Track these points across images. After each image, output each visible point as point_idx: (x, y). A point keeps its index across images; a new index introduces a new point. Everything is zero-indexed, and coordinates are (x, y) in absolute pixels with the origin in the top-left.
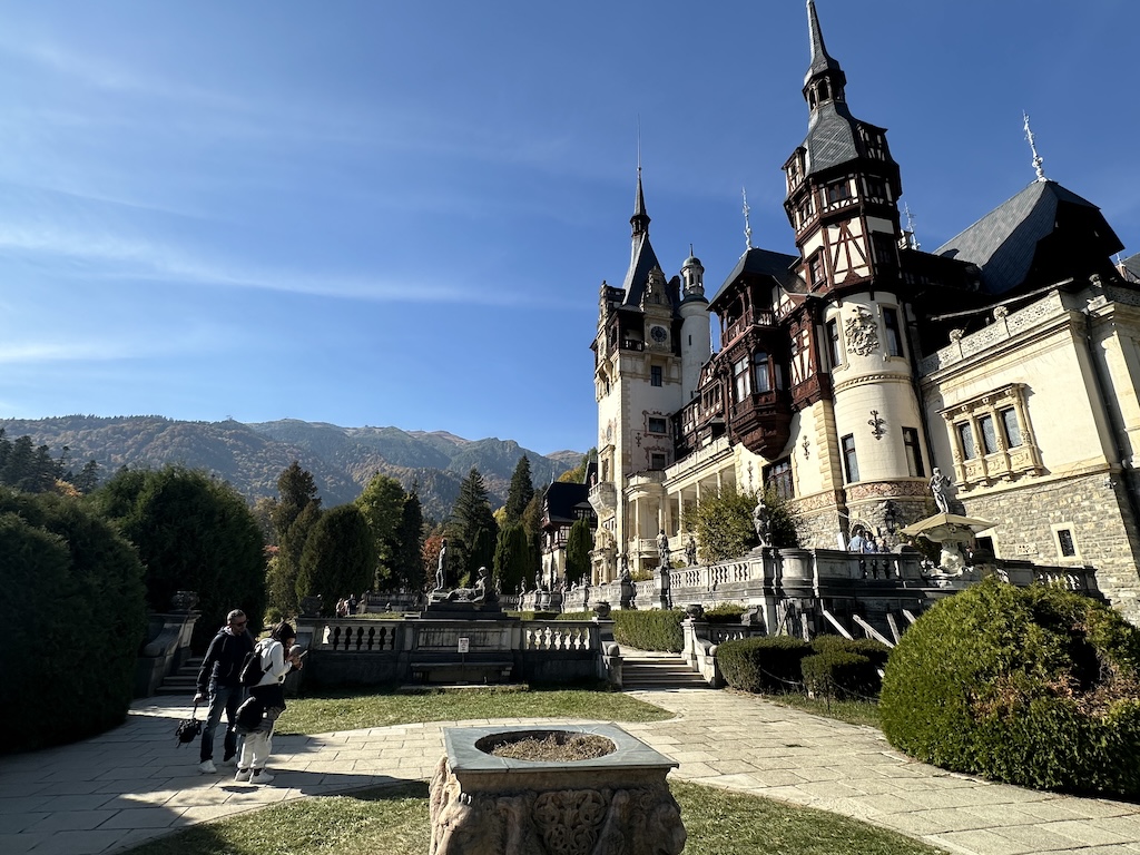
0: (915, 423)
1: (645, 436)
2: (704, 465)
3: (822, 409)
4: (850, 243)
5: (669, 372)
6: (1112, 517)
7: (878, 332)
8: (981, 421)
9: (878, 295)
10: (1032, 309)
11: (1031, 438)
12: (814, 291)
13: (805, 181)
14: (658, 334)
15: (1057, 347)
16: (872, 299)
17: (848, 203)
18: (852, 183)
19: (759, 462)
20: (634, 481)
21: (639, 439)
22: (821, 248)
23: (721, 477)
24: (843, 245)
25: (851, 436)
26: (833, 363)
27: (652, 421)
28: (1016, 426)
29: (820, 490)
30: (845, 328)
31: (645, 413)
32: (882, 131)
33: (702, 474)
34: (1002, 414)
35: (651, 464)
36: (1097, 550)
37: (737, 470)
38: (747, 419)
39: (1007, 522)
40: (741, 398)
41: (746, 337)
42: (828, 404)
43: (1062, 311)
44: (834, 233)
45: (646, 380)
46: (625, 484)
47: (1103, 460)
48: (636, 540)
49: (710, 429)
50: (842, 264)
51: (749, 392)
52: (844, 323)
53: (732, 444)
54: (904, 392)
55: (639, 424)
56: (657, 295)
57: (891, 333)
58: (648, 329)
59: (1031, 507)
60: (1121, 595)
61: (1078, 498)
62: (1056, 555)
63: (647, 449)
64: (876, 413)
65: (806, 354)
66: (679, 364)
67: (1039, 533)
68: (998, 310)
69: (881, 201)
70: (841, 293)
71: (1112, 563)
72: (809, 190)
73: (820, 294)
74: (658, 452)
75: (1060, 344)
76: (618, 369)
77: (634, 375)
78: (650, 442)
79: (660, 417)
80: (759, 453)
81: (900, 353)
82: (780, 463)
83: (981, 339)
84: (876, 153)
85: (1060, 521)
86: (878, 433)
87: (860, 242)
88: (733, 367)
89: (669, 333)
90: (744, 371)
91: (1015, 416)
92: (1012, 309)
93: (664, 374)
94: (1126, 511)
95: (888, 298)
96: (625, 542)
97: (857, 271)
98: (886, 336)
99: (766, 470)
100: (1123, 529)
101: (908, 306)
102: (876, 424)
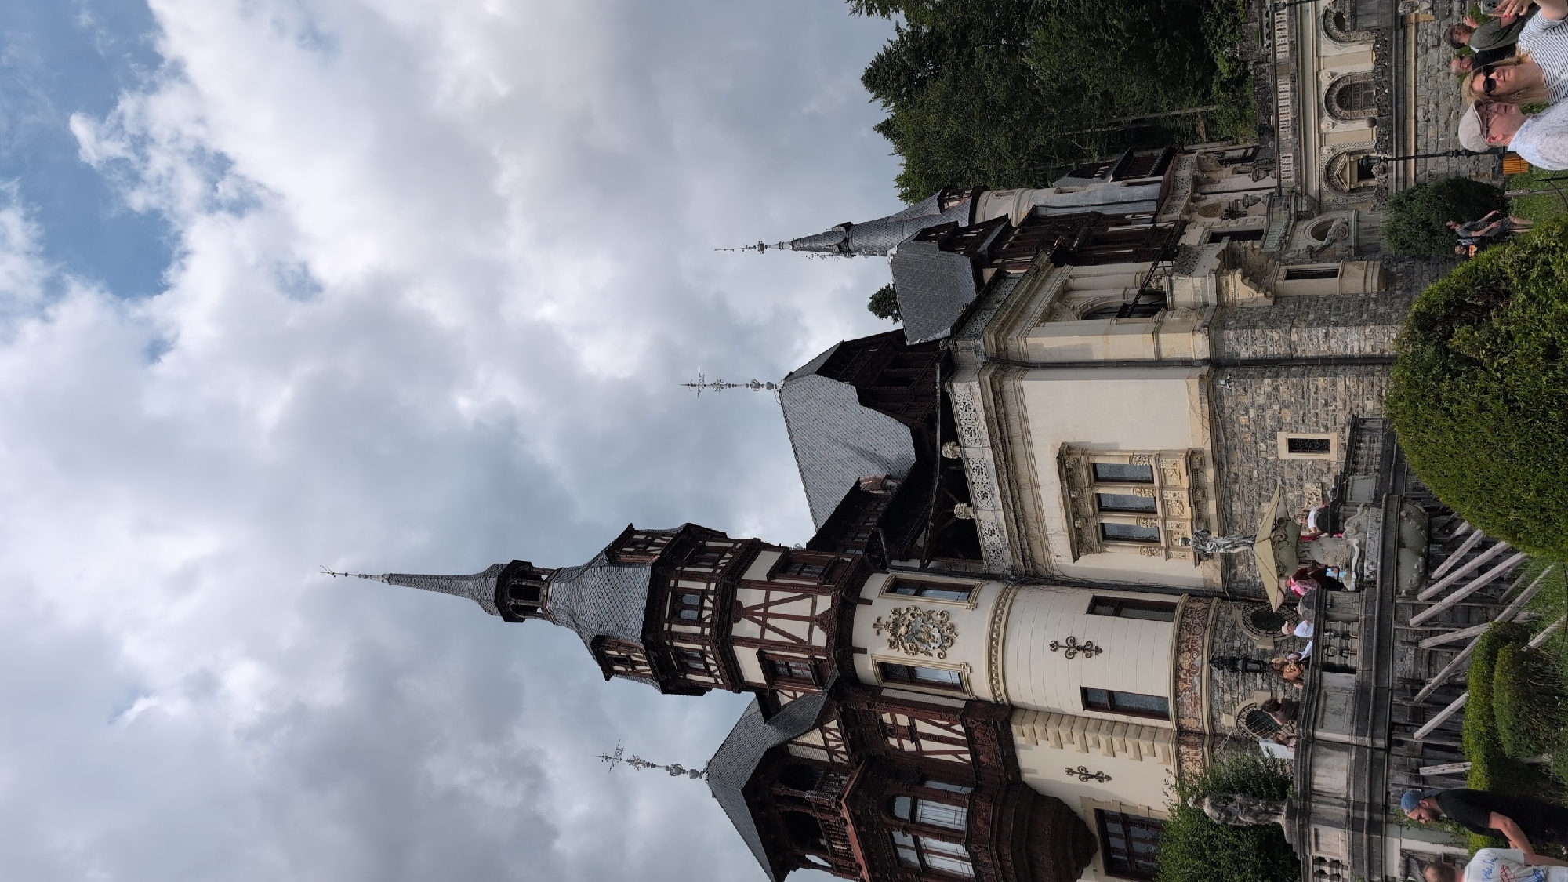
0: (1087, 596)
3: (1028, 733)
7: (925, 608)
8: (1102, 507)
9: (864, 595)
10: (960, 416)
13: (647, 649)
16: (869, 602)
17: (712, 597)
18: (682, 584)
22: (761, 656)
24: (770, 621)
25: (1085, 692)
26: (953, 686)
30: (901, 653)
32: (630, 530)
34: (1098, 480)
40: (967, 868)
41: (857, 820)
42: (1018, 717)
43: (975, 384)
44: (746, 628)
50: (800, 630)
52: (893, 652)
57: (930, 593)
61: (1243, 420)
62: (1326, 462)
64: (1055, 646)
65: (923, 727)
67: (1291, 475)
68: (946, 452)
69: (728, 555)
70: (843, 644)
71: (1344, 400)
72: (663, 647)
81: (968, 589)
83: (982, 479)
85: (1275, 446)
86: (1091, 650)
87: (776, 595)
88: (903, 867)
94: (1268, 374)
95: (875, 585)
97: (819, 611)
98: (935, 603)
102: (1074, 648)
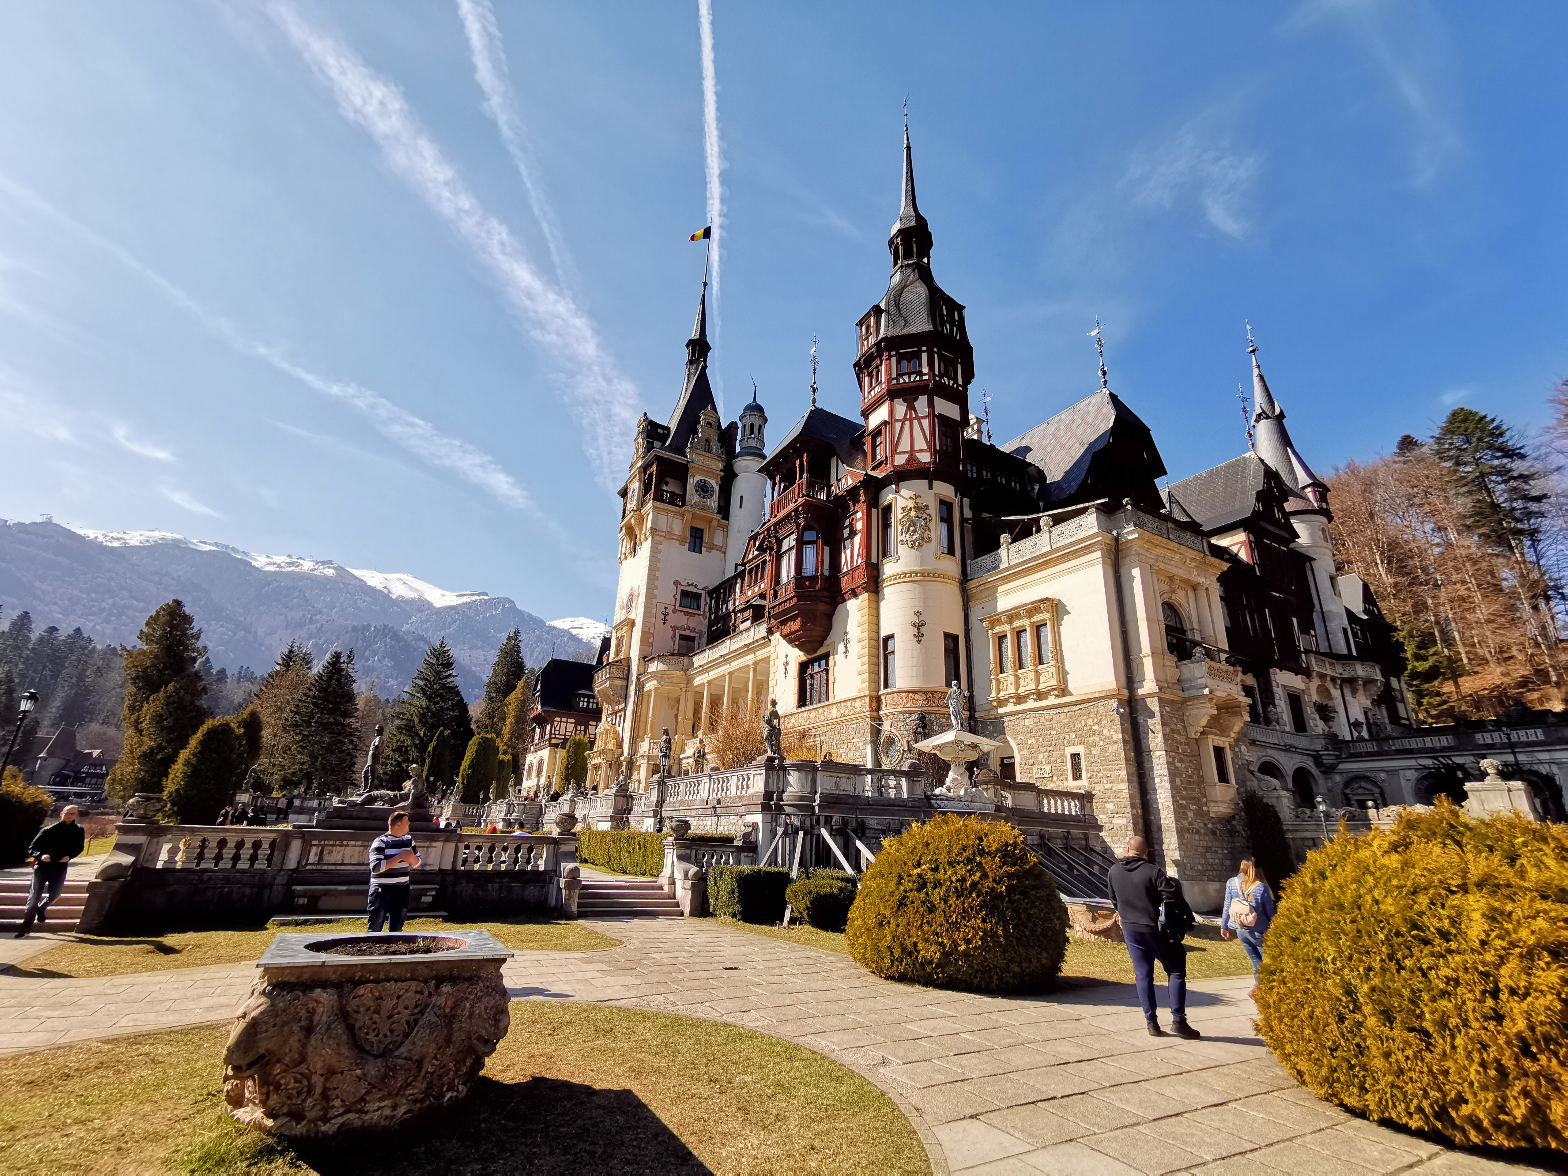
0: (958, 629)
1: (674, 611)
2: (738, 654)
3: (866, 603)
4: (915, 422)
5: (712, 538)
6: (1116, 742)
7: (932, 525)
8: (1019, 633)
9: (935, 483)
10: (1072, 524)
11: (1059, 658)
12: (873, 469)
13: (878, 344)
14: (703, 489)
15: (1089, 566)
16: (931, 488)
17: (918, 379)
18: (924, 356)
19: (797, 656)
20: (653, 667)
21: (666, 615)
22: (885, 423)
23: (755, 670)
24: (907, 423)
25: (892, 636)
26: (885, 553)
27: (684, 594)
28: (1047, 642)
29: (855, 694)
30: (900, 516)
31: (677, 583)
32: (961, 308)
33: (735, 665)
34: (1038, 628)
35: (676, 647)
36: (1100, 775)
37: (772, 663)
38: (788, 605)
39: (1030, 742)
40: (784, 580)
41: (796, 510)
42: (873, 596)
43: (1096, 530)
44: (901, 408)
45: (682, 543)
46: (642, 669)
47: (1114, 686)
48: (647, 741)
49: (750, 612)
50: (904, 445)
51: (792, 574)
52: (900, 511)
53: (770, 632)
54: (951, 593)
55: (668, 596)
56: (708, 441)
57: (944, 527)
58: (692, 482)
59: (1051, 729)
60: (1115, 821)
61: (1090, 722)
62: (1066, 779)
63: (674, 628)
64: (918, 614)
65: (857, 539)
66: (726, 529)
67: (1056, 754)
68: (1045, 519)
69: (951, 382)
70: (900, 476)
71: (1111, 789)
72: (880, 355)
73: (879, 474)
74: (687, 633)
75: (1090, 563)
76: (649, 525)
77: (668, 535)
78: (679, 619)
79: (695, 590)
80: (797, 646)
81: (951, 552)
82: (818, 659)
83: (1028, 548)
84: (951, 330)
85: (1074, 744)
86: (919, 637)
87: (926, 423)
88: (779, 542)
89: (717, 489)
90: (791, 548)
91: (1047, 633)
92: (1058, 520)
93: (706, 538)
94: (1127, 737)
95: (946, 490)
96: (634, 742)
97: (918, 455)
98: (938, 531)
99: (804, 667)
100: (1123, 755)
101: (966, 501)
102: (919, 626)
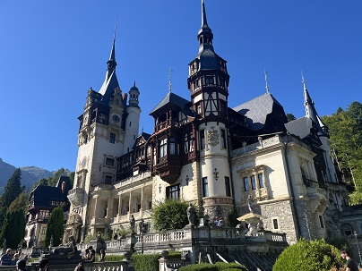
1: (104, 166)
2: (136, 183)
3: (196, 165)
4: (212, 101)
5: (119, 137)
6: (290, 215)
7: (219, 138)
8: (251, 177)
10: (270, 140)
11: (268, 186)
13: (198, 73)
14: (116, 118)
15: (277, 155)
16: (218, 125)
17: (213, 86)
18: (215, 78)
19: (165, 184)
20: (96, 189)
21: (100, 168)
22: (201, 101)
23: (144, 190)
24: (209, 101)
25: (206, 178)
26: (202, 148)
27: (108, 159)
28: (263, 180)
31: (105, 155)
32: (226, 62)
33: (134, 188)
34: (259, 175)
35: (105, 180)
37: (153, 187)
38: (164, 166)
41: (167, 130)
42: (199, 164)
43: (279, 142)
45: (107, 139)
46: (91, 190)
47: (288, 195)
48: (94, 219)
50: (209, 109)
51: (166, 153)
52: (207, 132)
55: (101, 160)
57: (223, 139)
58: (112, 115)
61: (280, 208)
62: (272, 229)
63: (104, 173)
64: (216, 169)
66: (124, 134)
67: (268, 220)
68: (260, 138)
69: (223, 88)
70: (207, 120)
71: (289, 232)
72: (199, 77)
73: (199, 119)
74: (108, 175)
76: (94, 132)
77: (102, 136)
78: (105, 169)
79: (112, 158)
80: (166, 181)
81: (225, 147)
83: (253, 147)
84: (223, 69)
85: (274, 216)
86: (216, 178)
87: (216, 102)
88: (159, 142)
89: (121, 119)
90: (165, 144)
91: (263, 177)
93: (116, 138)
94: (293, 213)
95: (222, 125)
96: (87, 220)
97: (213, 113)
99: (168, 189)
100: (292, 220)
102: (216, 174)
